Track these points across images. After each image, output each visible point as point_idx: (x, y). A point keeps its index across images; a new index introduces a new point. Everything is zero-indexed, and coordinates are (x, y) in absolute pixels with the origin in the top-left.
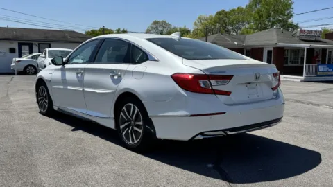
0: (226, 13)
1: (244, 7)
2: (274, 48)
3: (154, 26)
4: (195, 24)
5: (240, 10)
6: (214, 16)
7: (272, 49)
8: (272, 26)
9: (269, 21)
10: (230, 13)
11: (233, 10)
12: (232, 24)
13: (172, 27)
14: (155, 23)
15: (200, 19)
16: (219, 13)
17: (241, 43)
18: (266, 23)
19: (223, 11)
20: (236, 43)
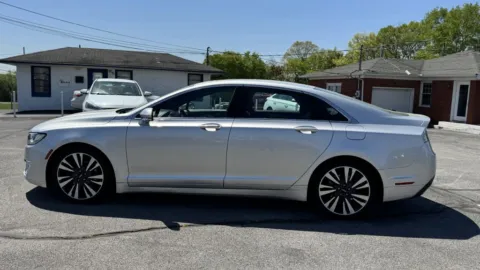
0: (395, 30)
1: (419, 21)
2: (472, 82)
3: (295, 49)
4: (350, 45)
5: (414, 27)
6: (376, 35)
7: (468, 83)
8: (462, 48)
9: (457, 42)
10: (399, 30)
11: (404, 26)
12: (402, 45)
13: (319, 50)
14: (297, 44)
15: (357, 38)
16: (384, 31)
17: (415, 72)
18: (454, 43)
19: (390, 27)
20: (408, 73)
